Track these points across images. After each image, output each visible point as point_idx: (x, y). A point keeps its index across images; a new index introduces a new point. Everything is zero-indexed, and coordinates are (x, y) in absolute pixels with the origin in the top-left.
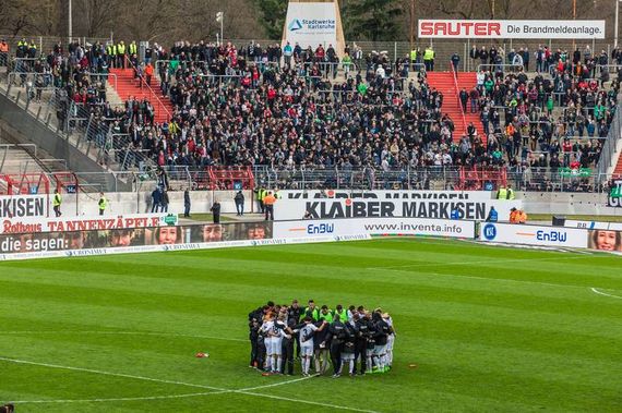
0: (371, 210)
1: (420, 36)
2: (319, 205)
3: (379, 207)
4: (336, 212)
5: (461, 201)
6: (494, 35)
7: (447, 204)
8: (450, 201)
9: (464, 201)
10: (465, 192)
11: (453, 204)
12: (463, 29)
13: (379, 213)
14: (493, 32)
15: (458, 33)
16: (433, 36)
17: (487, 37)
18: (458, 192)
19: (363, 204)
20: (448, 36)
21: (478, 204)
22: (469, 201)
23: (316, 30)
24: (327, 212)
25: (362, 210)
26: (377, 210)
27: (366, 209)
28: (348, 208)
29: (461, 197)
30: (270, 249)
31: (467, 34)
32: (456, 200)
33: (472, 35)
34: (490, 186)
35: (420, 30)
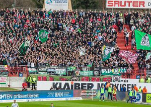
0: (82, 87)
1: (107, 7)
2: (59, 84)
3: (87, 85)
4: (67, 88)
5: (125, 83)
6: (142, 7)
7: (118, 84)
8: (119, 83)
9: (126, 83)
10: (127, 79)
11: (121, 85)
12: (127, 4)
13: (86, 88)
14: (141, 6)
15: (125, 6)
16: (113, 7)
17: (138, 8)
18: (123, 79)
19: (79, 84)
20: (120, 7)
21: (132, 85)
22: (128, 83)
23: (59, 4)
24: (62, 87)
25: (78, 86)
26: (86, 87)
27: (80, 87)
28: (72, 86)
29: (125, 81)
30: (35, 103)
31: (129, 6)
32: (122, 83)
33: (131, 7)
34: (138, 77)
35: (107, 4)
